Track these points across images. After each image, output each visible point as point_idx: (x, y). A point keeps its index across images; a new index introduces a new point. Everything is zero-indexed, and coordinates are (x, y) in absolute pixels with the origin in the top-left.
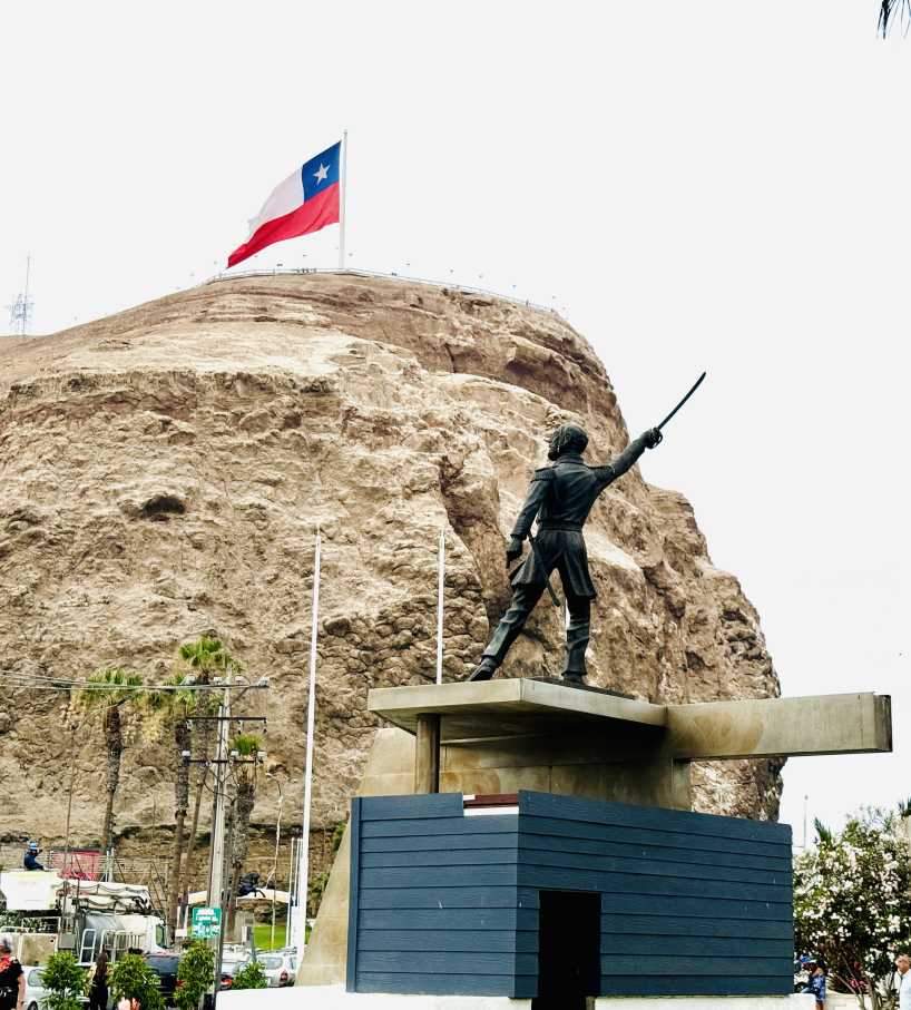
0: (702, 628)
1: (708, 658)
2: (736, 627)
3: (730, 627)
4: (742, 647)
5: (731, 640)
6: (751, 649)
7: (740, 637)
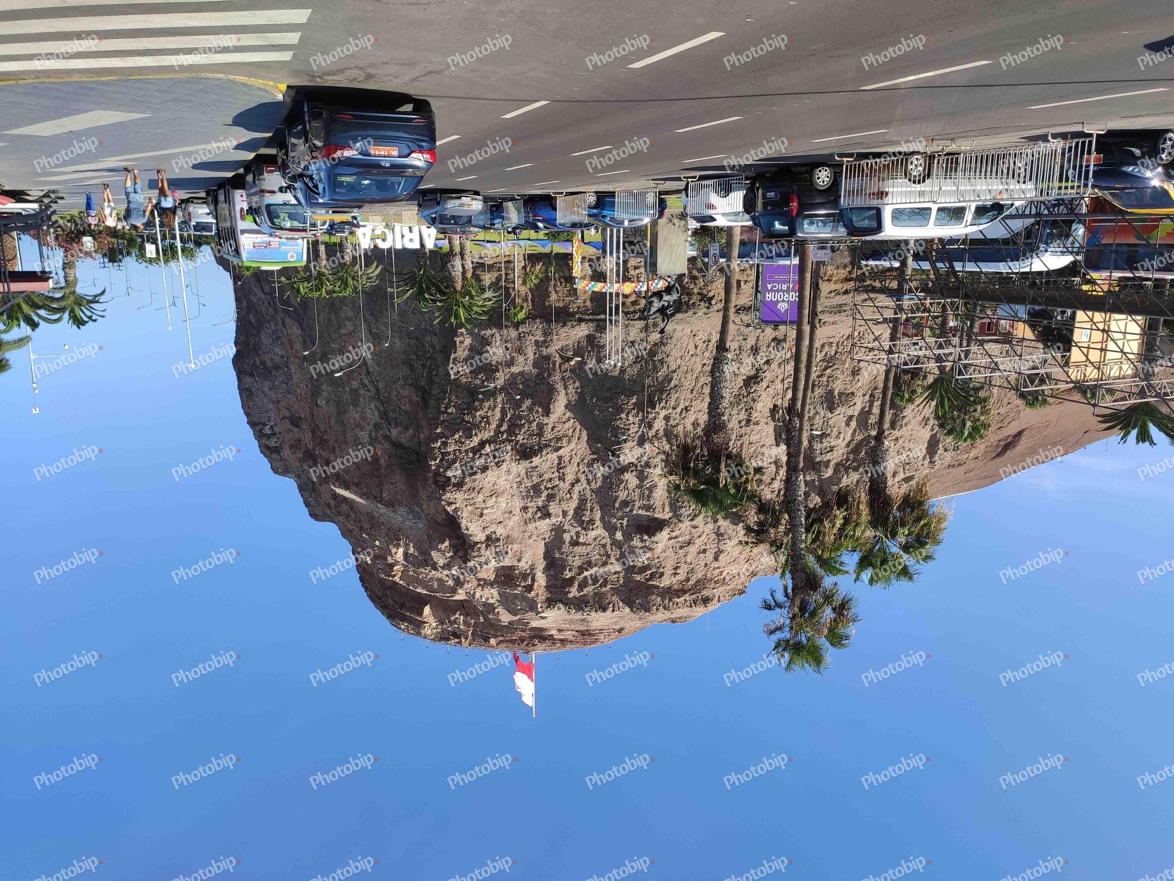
0: (293, 442)
1: (288, 425)
2: (272, 442)
3: (276, 442)
4: (267, 430)
5: (275, 434)
6: (261, 429)
7: (268, 437)
